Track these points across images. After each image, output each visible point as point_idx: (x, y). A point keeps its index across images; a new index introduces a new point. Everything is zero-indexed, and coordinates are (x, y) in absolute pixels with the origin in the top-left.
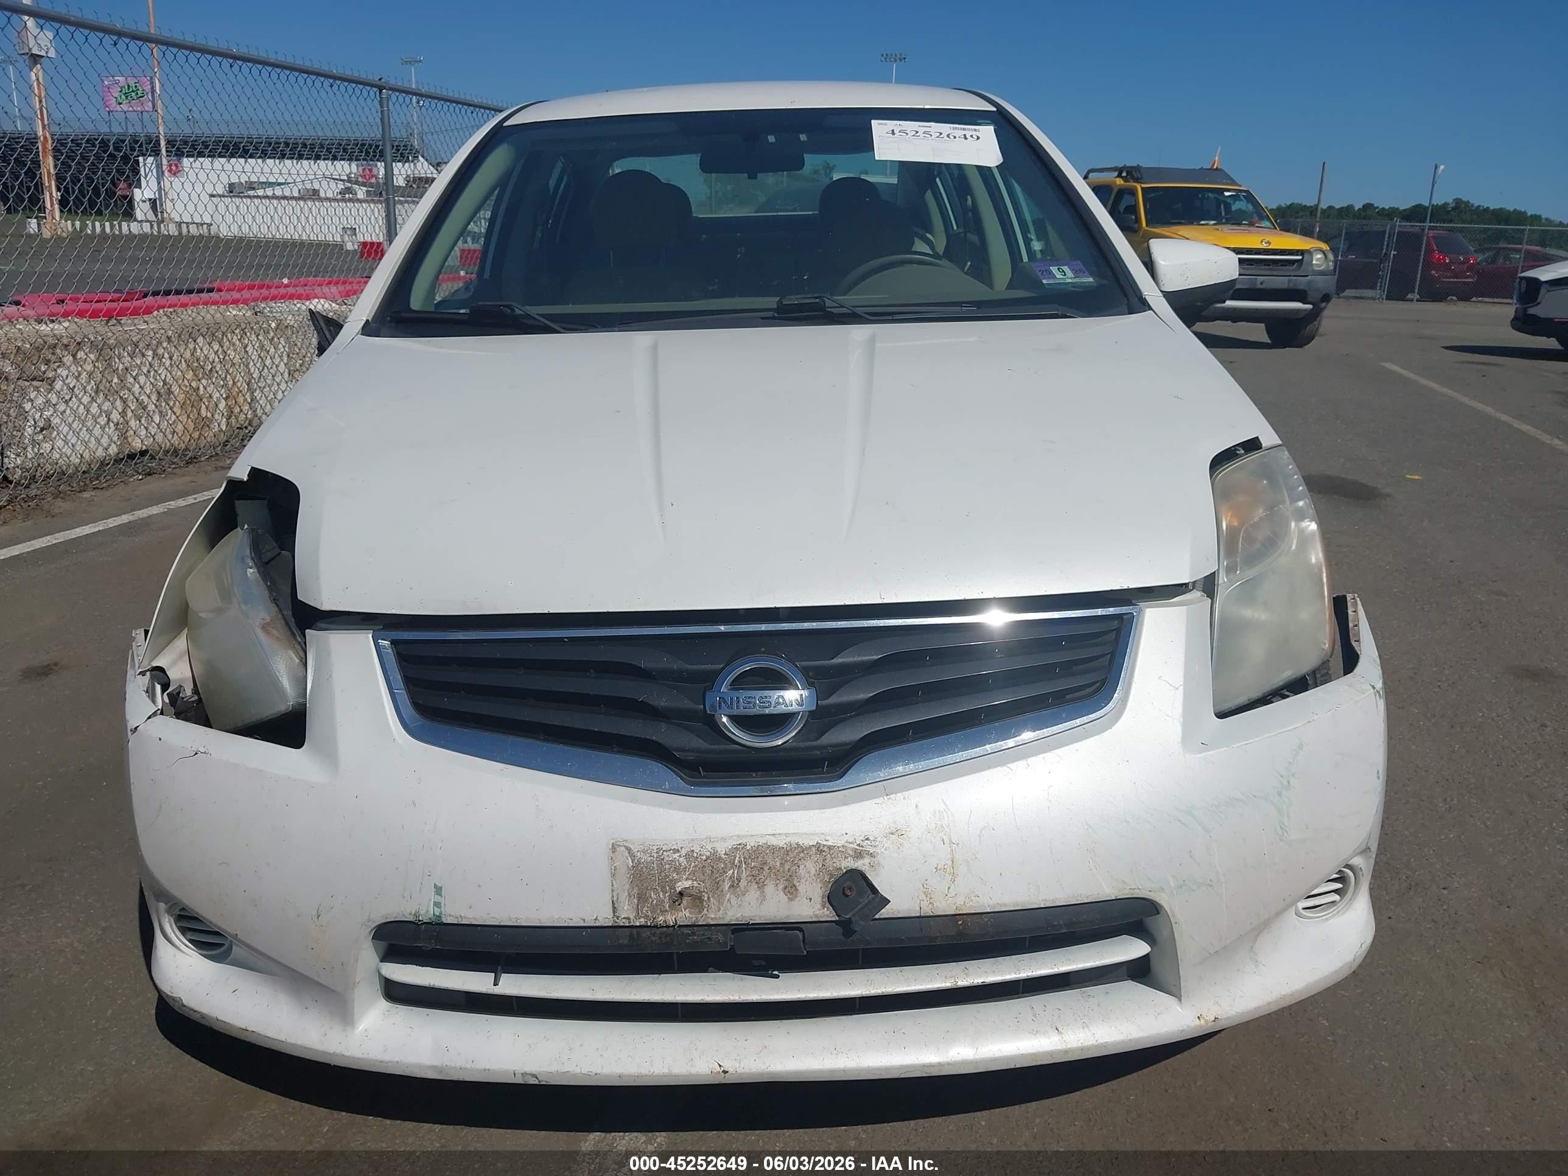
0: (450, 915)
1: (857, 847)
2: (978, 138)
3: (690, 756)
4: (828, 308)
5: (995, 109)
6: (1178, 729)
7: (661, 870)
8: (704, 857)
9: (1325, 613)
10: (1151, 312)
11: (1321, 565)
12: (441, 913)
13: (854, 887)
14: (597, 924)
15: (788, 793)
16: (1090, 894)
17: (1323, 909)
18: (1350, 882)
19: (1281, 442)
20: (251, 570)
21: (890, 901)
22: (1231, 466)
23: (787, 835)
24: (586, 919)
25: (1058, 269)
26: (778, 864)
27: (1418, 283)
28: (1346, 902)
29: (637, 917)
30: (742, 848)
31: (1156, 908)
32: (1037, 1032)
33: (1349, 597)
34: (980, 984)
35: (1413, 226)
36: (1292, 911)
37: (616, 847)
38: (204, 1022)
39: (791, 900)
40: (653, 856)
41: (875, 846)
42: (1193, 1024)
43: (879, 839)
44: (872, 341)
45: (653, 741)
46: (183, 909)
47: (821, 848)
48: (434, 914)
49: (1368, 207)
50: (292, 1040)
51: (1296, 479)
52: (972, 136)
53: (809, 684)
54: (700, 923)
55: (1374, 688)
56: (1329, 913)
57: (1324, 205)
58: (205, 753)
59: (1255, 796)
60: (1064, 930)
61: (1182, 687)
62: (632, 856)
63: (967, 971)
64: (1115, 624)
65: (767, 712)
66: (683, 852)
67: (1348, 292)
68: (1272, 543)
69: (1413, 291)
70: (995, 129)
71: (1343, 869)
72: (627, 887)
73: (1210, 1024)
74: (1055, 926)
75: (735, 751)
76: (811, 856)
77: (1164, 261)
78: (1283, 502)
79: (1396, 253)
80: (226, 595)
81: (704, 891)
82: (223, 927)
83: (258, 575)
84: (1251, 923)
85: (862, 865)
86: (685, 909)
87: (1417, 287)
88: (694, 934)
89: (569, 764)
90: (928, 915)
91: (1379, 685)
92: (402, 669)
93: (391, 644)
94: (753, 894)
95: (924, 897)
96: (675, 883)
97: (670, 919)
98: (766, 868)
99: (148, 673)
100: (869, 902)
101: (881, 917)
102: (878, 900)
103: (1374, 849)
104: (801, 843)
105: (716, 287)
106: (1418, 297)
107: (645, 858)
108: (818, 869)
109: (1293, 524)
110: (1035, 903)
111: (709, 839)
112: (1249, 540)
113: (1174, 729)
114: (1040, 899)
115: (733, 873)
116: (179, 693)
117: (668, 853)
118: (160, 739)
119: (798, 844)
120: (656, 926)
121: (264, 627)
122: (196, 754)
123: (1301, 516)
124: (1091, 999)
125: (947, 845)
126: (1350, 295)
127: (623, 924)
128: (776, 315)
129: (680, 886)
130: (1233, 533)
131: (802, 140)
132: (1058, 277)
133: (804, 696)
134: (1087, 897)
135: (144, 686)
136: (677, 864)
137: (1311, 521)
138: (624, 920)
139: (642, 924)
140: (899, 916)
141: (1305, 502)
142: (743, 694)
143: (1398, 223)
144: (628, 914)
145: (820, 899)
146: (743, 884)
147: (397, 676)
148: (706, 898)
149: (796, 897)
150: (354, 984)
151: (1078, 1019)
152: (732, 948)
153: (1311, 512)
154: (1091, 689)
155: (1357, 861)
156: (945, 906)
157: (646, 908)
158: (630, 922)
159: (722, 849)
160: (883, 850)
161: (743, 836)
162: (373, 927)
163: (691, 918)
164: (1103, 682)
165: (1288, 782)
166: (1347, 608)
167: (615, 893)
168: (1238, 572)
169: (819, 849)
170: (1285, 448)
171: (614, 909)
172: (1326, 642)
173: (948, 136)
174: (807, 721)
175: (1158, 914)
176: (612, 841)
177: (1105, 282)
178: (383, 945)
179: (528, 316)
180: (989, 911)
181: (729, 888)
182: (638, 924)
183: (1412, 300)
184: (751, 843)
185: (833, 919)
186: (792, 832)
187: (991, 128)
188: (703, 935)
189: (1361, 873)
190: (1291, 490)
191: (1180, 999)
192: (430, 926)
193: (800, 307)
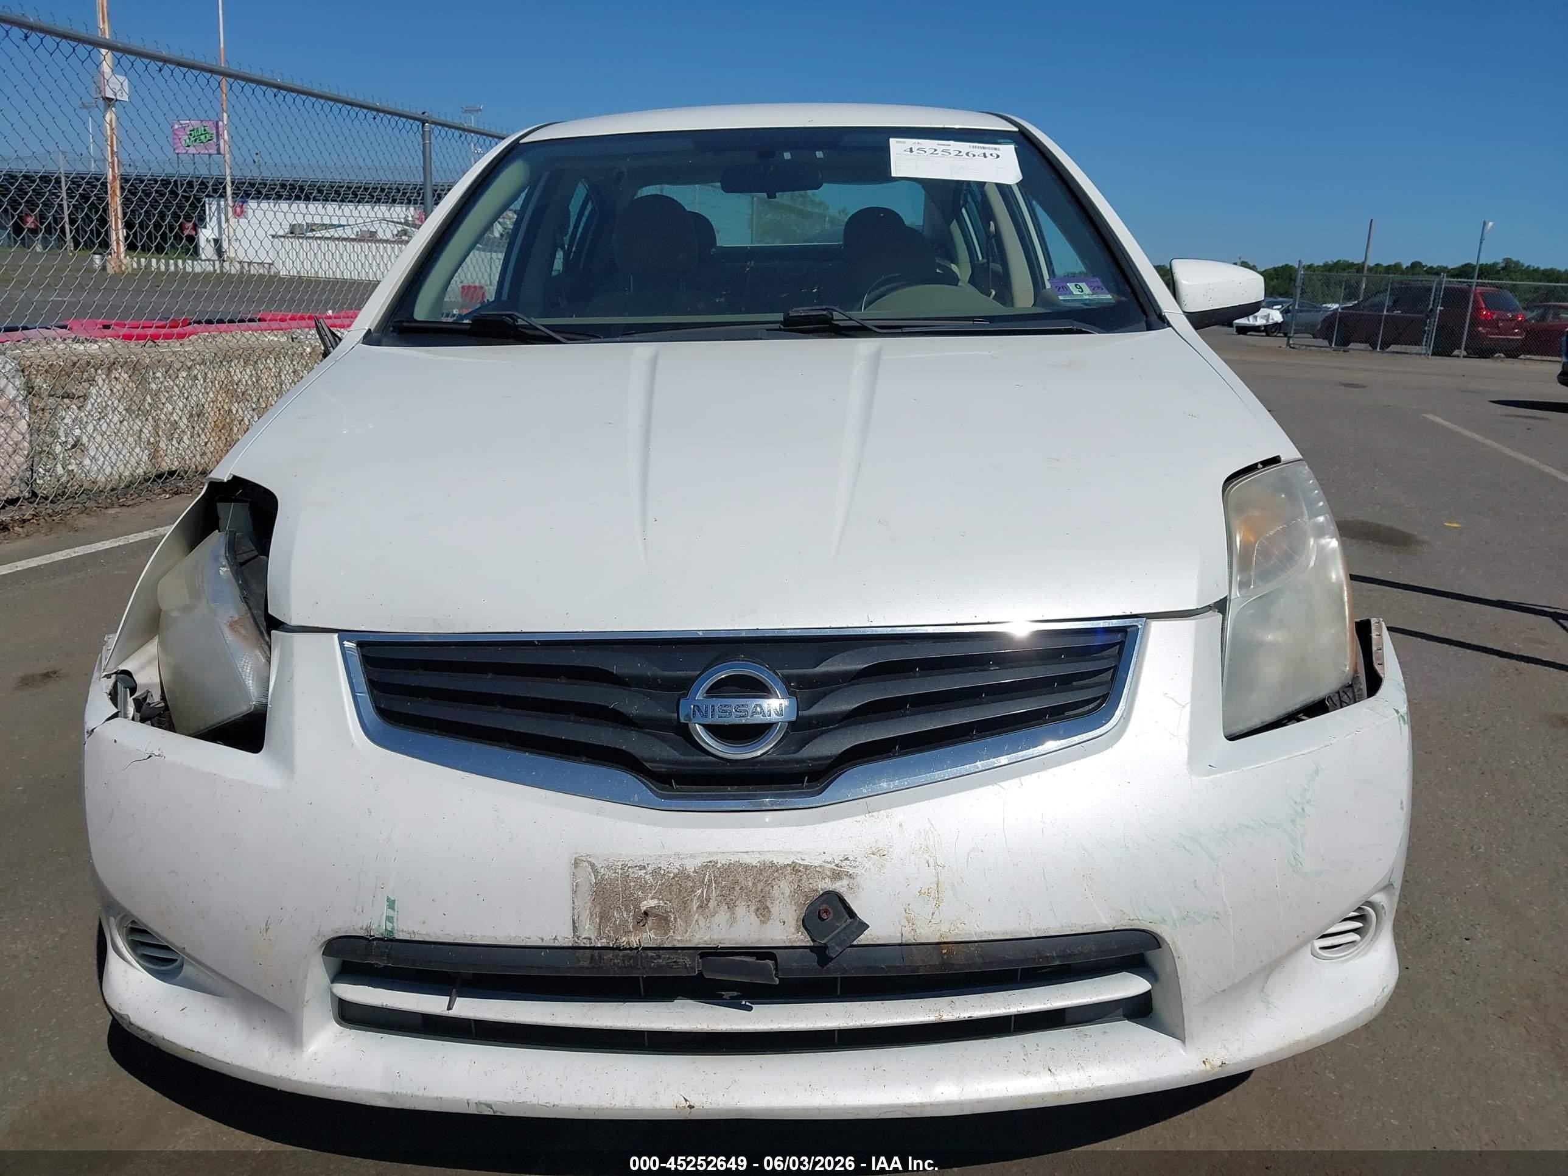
0: (403, 931)
1: (835, 867)
2: (998, 156)
3: (662, 768)
4: (836, 320)
5: (1016, 129)
6: (1185, 749)
7: (626, 888)
8: (672, 875)
9: (1346, 634)
10: (1170, 328)
11: (1342, 585)
12: (393, 928)
13: (829, 909)
14: (557, 944)
15: (764, 808)
16: (1085, 923)
17: (1342, 949)
18: (1371, 922)
19: (1300, 457)
20: (224, 569)
21: (869, 927)
22: (1246, 479)
23: (760, 853)
24: (545, 939)
25: (1076, 285)
26: (750, 884)
27: (1465, 339)
28: (1368, 942)
29: (599, 936)
30: (713, 866)
31: (1158, 942)
32: (1028, 1072)
33: (1373, 621)
34: (967, 1018)
35: (1460, 282)
36: (1307, 951)
37: (578, 861)
38: (150, 1041)
39: (763, 922)
40: (618, 873)
41: (855, 867)
42: (1197, 1069)
43: (859, 859)
44: (878, 354)
45: (622, 750)
46: (133, 922)
47: (797, 867)
48: (386, 929)
49: (1416, 265)
50: (238, 1062)
51: (1317, 494)
52: (991, 155)
53: (790, 693)
54: (665, 946)
55: (1397, 712)
56: (1349, 954)
57: (1371, 263)
58: (159, 756)
59: (1266, 823)
60: (1057, 963)
61: (1189, 705)
62: (596, 872)
63: (953, 1004)
64: (1119, 637)
65: (744, 721)
66: (650, 869)
67: (1393, 348)
68: (1289, 558)
69: (1459, 348)
70: (1016, 149)
71: (1362, 907)
72: (589, 904)
73: (1217, 1069)
74: (1047, 957)
75: (710, 763)
76: (785, 876)
77: (1187, 281)
78: (1302, 515)
79: (1442, 308)
80: (195, 593)
81: (671, 912)
82: (171, 939)
83: (231, 574)
84: (1261, 961)
85: (840, 886)
86: (650, 931)
87: (1464, 343)
88: (659, 957)
89: (534, 773)
90: (909, 942)
91: (1404, 710)
92: (367, 673)
93: (357, 646)
94: (722, 916)
95: (904, 922)
96: (640, 902)
97: (634, 940)
98: (737, 888)
99: (113, 677)
100: (848, 926)
101: (859, 943)
102: (856, 924)
103: (1398, 884)
104: (775, 862)
105: (722, 300)
106: (1465, 354)
107: (610, 874)
108: (793, 890)
109: (1312, 541)
110: (1026, 932)
111: (677, 855)
112: (1266, 554)
113: (1181, 749)
114: (1031, 928)
115: (702, 892)
116: (145, 699)
117: (634, 870)
118: (115, 741)
119: (772, 863)
120: (618, 948)
121: (232, 625)
122: (150, 756)
123: (1320, 532)
124: (1088, 1038)
125: (932, 867)
126: (1395, 350)
127: (584, 945)
128: (782, 327)
129: (646, 904)
130: (1247, 547)
131: (818, 156)
132: (1075, 293)
133: (783, 706)
134: (1083, 927)
135: (107, 688)
136: (643, 882)
137: (1332, 538)
138: (585, 941)
139: (603, 945)
140: (879, 943)
141: (1326, 518)
142: (718, 702)
143: (1445, 279)
144: (589, 934)
145: (794, 922)
146: (712, 904)
147: (361, 680)
148: (672, 919)
149: (768, 919)
150: (303, 1003)
151: (1074, 1060)
152: (701, 974)
153: (1333, 528)
154: (1092, 706)
155: (1379, 898)
156: (928, 933)
157: (608, 928)
158: (591, 943)
159: (691, 866)
160: (863, 871)
161: (714, 853)
162: (322, 942)
163: (656, 940)
164: (1104, 698)
165: (1303, 809)
166: (1371, 633)
167: (576, 911)
168: (1252, 587)
169: (794, 868)
170: (1304, 463)
171: (575, 929)
172: (1347, 663)
173: (967, 154)
174: (786, 732)
175: (1160, 947)
176: (574, 856)
177: (1123, 299)
178: (335, 962)
179: (532, 327)
180: (976, 939)
181: (697, 908)
182: (600, 945)
183: (1458, 356)
184: (722, 861)
185: (808, 945)
186: (766, 850)
187: (1012, 147)
188: (669, 958)
189: (1383, 911)
190: (1311, 504)
191: (1184, 1042)
192: (382, 942)
193: (807, 320)
